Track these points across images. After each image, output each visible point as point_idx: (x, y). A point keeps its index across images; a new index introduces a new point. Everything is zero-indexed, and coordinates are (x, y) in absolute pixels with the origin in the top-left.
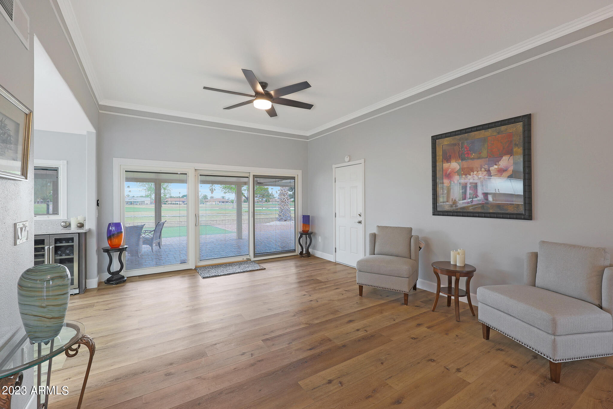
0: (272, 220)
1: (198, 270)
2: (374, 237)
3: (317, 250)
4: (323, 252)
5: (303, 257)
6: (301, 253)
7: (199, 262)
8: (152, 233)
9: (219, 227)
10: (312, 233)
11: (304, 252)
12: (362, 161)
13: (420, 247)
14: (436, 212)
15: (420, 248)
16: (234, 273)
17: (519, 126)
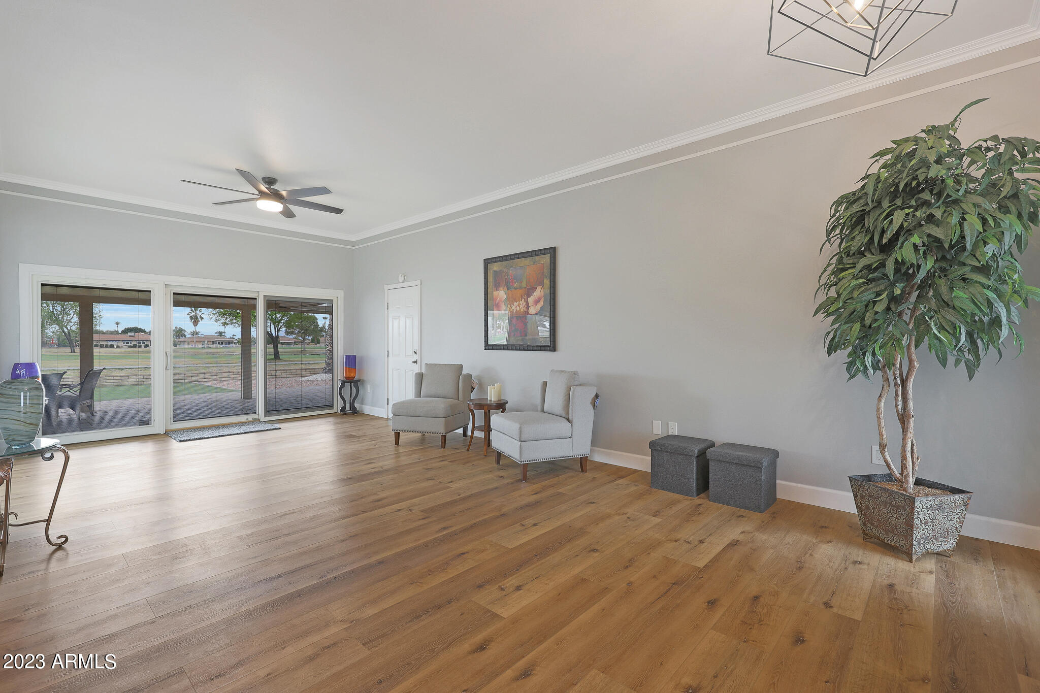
0: (314, 372)
1: (171, 433)
2: (420, 377)
3: (365, 405)
4: (372, 406)
5: (346, 414)
6: (343, 409)
7: (173, 424)
8: (75, 389)
9: (210, 384)
10: (359, 380)
11: (348, 408)
12: (418, 282)
13: (472, 388)
14: (488, 347)
16: (230, 435)
17: (546, 259)
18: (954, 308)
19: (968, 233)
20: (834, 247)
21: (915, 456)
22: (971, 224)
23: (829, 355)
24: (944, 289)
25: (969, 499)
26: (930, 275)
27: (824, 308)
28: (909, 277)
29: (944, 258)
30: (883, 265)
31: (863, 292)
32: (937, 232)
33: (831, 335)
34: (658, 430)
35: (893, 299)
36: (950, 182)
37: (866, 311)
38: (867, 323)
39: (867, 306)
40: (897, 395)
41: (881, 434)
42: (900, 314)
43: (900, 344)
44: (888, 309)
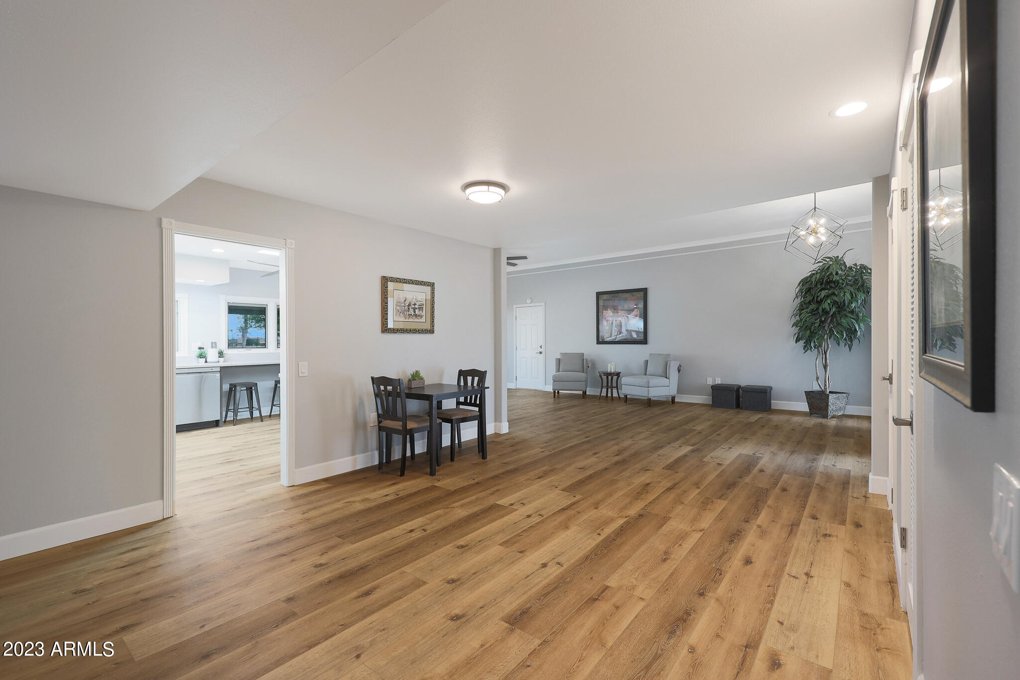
2: (559, 361)
12: (543, 304)
15: (589, 367)
17: (641, 294)
18: (842, 325)
19: (846, 300)
20: (798, 301)
21: (830, 381)
22: (847, 297)
23: (796, 343)
24: (839, 318)
25: (848, 395)
26: (834, 313)
27: (795, 325)
28: (827, 313)
29: (839, 307)
30: (818, 309)
31: (810, 319)
32: (836, 299)
33: (796, 336)
34: (710, 382)
35: (821, 322)
36: (841, 281)
37: (812, 326)
38: (812, 330)
39: (812, 324)
40: (823, 358)
41: (817, 373)
42: (824, 327)
43: (824, 338)
44: (820, 325)
